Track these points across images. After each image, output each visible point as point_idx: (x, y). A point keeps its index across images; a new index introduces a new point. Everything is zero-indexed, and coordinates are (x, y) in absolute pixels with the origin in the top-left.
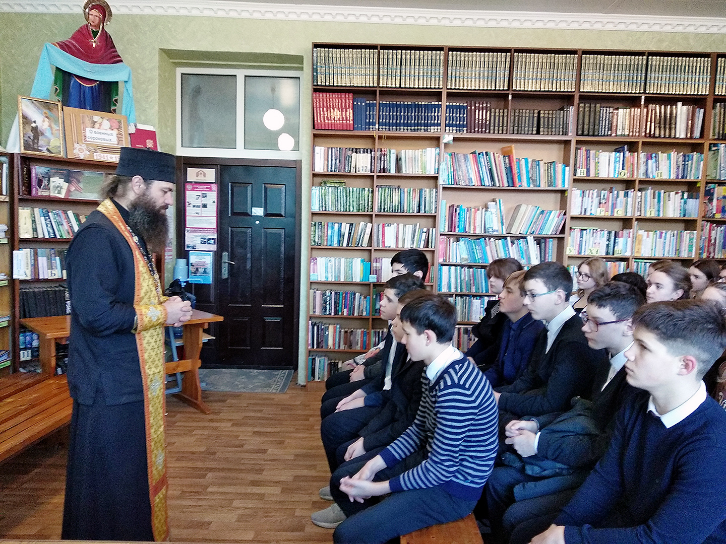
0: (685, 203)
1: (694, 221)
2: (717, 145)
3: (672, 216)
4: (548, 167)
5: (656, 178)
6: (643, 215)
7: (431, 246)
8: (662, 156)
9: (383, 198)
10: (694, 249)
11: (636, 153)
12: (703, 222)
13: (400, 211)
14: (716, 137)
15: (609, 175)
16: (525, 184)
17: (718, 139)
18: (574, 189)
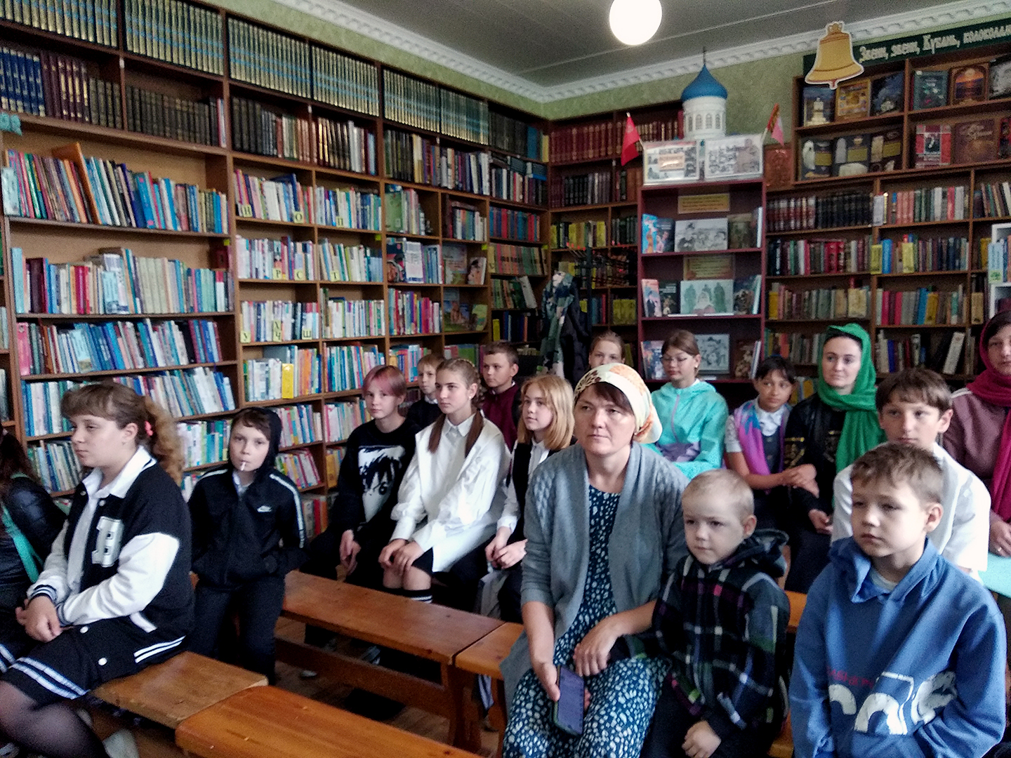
0: (369, 262)
1: (380, 287)
2: (393, 187)
3: (359, 280)
4: (205, 197)
5: (338, 226)
6: (326, 278)
7: (3, 345)
8: (341, 195)
10: (383, 324)
11: (311, 187)
12: (389, 289)
14: (391, 176)
15: (282, 217)
16: (170, 225)
17: (394, 178)
18: (237, 237)
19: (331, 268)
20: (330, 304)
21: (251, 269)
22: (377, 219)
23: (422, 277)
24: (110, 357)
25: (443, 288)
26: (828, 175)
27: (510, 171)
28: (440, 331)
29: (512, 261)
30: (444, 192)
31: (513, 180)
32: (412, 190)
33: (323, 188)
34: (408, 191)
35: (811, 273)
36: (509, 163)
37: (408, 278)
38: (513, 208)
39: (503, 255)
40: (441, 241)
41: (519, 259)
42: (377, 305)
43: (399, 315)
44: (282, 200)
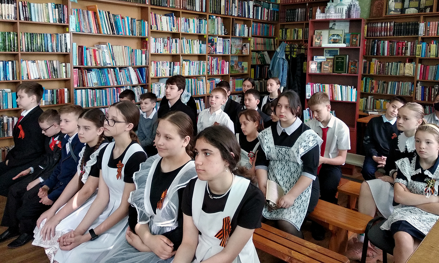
0: (201, 46)
1: (205, 56)
2: (212, 16)
3: (196, 53)
4: (139, 23)
5: (189, 32)
6: (184, 53)
7: (69, 76)
8: (191, 20)
9: (29, 40)
10: (205, 70)
11: (180, 18)
12: (209, 56)
13: (42, 51)
14: (212, 12)
15: (168, 30)
16: (128, 34)
17: (212, 13)
18: (151, 37)
19: (186, 49)
20: (184, 62)
21: (155, 49)
22: (205, 29)
23: (222, 52)
24: (105, 81)
25: (231, 56)
26: (400, 13)
27: (262, 8)
28: (229, 73)
29: (261, 44)
30: (233, 17)
31: (264, 11)
32: (219, 17)
33: (184, 18)
34: (218, 18)
35: (390, 55)
36: (262, 4)
37: (217, 52)
38: (263, 23)
39: (257, 42)
40: (231, 37)
41: (264, 44)
42: (204, 63)
43: (212, 67)
44: (168, 23)
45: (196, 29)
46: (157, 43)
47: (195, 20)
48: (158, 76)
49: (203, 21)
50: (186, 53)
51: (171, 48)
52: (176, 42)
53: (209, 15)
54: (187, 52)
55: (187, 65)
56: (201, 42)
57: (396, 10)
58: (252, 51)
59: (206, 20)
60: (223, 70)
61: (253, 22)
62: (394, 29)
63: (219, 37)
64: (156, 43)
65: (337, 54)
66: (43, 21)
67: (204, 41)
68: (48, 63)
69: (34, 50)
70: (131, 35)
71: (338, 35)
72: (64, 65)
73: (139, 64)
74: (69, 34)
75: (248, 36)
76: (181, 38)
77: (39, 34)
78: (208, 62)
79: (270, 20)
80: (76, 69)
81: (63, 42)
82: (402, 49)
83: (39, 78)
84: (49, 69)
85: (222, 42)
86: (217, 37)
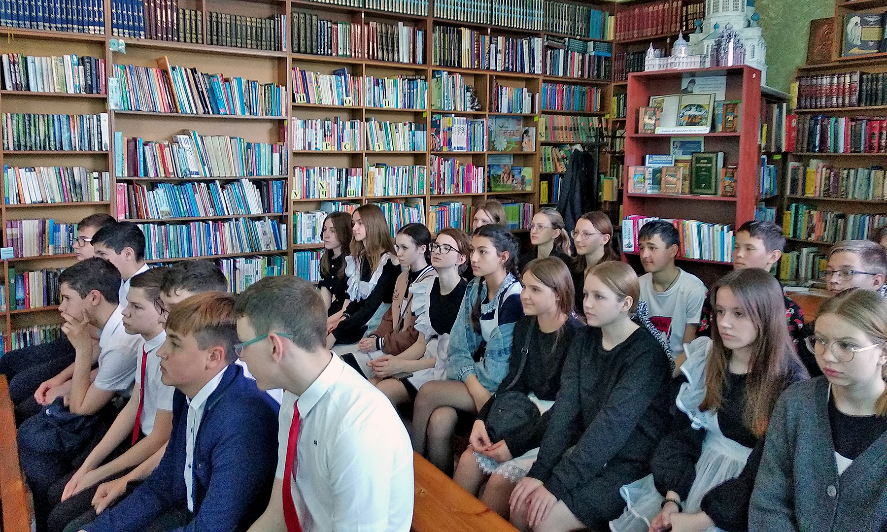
1: (423, 155)
2: (440, 73)
3: (402, 150)
4: (265, 89)
5: (384, 107)
6: (371, 149)
7: (106, 198)
8: (389, 82)
9: (21, 128)
10: (425, 185)
11: (361, 77)
12: (432, 156)
13: (50, 148)
14: (438, 63)
15: (333, 102)
16: (239, 111)
17: (440, 65)
18: (294, 118)
19: (376, 141)
20: (372, 169)
21: (305, 142)
22: (423, 100)
23: (466, 146)
24: (188, 208)
25: (488, 155)
26: (876, 51)
27: (568, 51)
28: (484, 191)
29: (566, 130)
30: (492, 73)
31: (571, 58)
32: (458, 74)
33: (372, 77)
34: (454, 75)
35: (851, 152)
36: (567, 44)
37: (453, 147)
38: (570, 84)
39: (556, 125)
40: (487, 115)
41: (574, 128)
42: (421, 170)
43: (440, 178)
44: (334, 88)
45: (400, 99)
46: (308, 131)
47: (399, 81)
48: (311, 197)
49: (419, 84)
50: (377, 150)
51: (341, 139)
52: (353, 126)
53: (433, 71)
54: (378, 146)
55: (379, 174)
56: (413, 126)
57: (864, 44)
58: (543, 144)
59: (426, 80)
60: (468, 186)
61: (544, 81)
62: (861, 91)
63: (457, 115)
64: (307, 129)
65: (698, 151)
66: (52, 91)
67: (422, 126)
68: (62, 171)
69: (31, 147)
70: (247, 114)
71: (699, 107)
72: (97, 176)
73: (264, 173)
74: (106, 115)
75: (533, 110)
76: (364, 119)
77: (43, 116)
78: (432, 167)
79: (589, 76)
80: (122, 184)
81: (95, 131)
82: (880, 138)
83: (42, 202)
84: (64, 183)
85: (464, 126)
86: (453, 115)
